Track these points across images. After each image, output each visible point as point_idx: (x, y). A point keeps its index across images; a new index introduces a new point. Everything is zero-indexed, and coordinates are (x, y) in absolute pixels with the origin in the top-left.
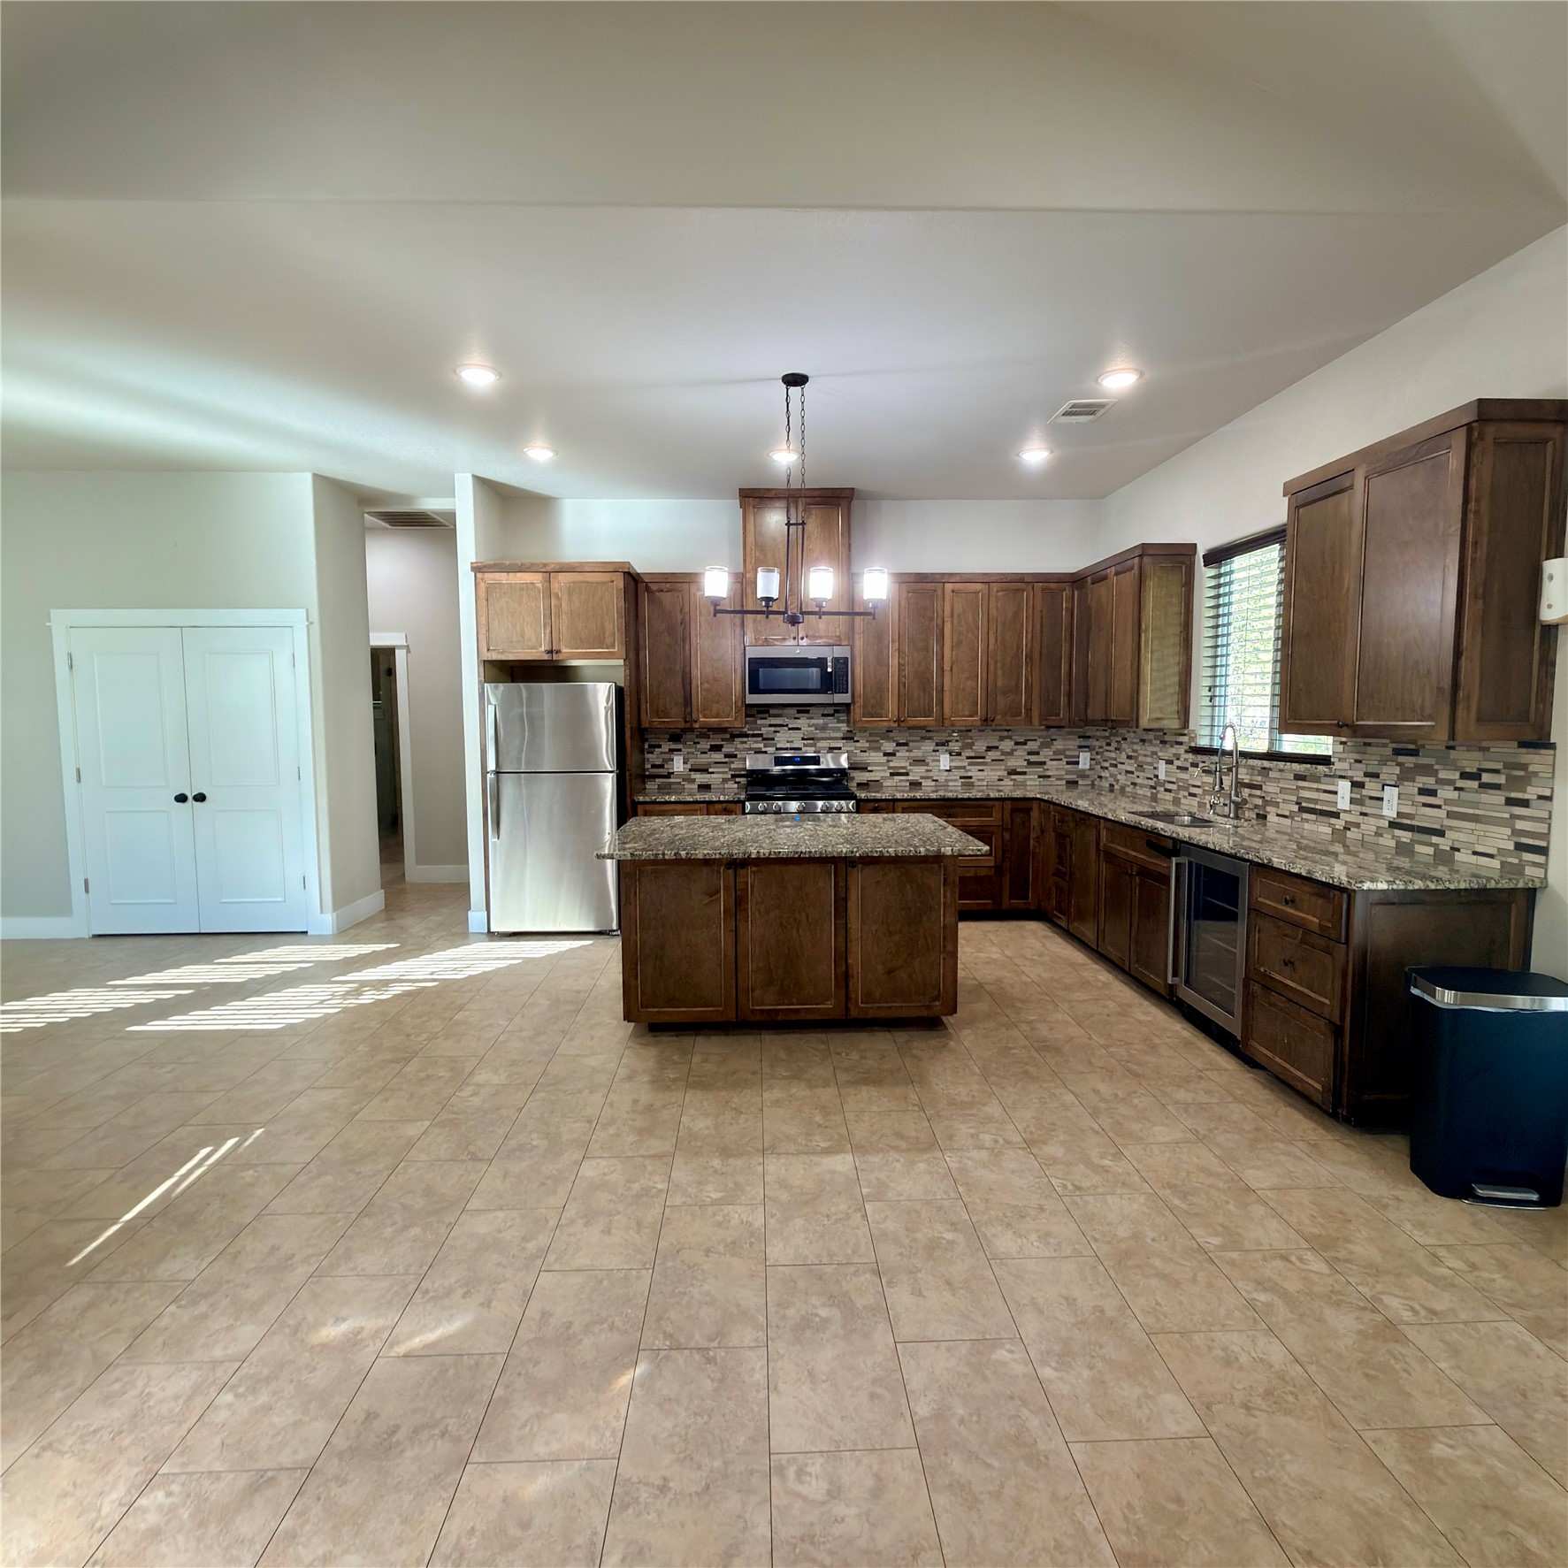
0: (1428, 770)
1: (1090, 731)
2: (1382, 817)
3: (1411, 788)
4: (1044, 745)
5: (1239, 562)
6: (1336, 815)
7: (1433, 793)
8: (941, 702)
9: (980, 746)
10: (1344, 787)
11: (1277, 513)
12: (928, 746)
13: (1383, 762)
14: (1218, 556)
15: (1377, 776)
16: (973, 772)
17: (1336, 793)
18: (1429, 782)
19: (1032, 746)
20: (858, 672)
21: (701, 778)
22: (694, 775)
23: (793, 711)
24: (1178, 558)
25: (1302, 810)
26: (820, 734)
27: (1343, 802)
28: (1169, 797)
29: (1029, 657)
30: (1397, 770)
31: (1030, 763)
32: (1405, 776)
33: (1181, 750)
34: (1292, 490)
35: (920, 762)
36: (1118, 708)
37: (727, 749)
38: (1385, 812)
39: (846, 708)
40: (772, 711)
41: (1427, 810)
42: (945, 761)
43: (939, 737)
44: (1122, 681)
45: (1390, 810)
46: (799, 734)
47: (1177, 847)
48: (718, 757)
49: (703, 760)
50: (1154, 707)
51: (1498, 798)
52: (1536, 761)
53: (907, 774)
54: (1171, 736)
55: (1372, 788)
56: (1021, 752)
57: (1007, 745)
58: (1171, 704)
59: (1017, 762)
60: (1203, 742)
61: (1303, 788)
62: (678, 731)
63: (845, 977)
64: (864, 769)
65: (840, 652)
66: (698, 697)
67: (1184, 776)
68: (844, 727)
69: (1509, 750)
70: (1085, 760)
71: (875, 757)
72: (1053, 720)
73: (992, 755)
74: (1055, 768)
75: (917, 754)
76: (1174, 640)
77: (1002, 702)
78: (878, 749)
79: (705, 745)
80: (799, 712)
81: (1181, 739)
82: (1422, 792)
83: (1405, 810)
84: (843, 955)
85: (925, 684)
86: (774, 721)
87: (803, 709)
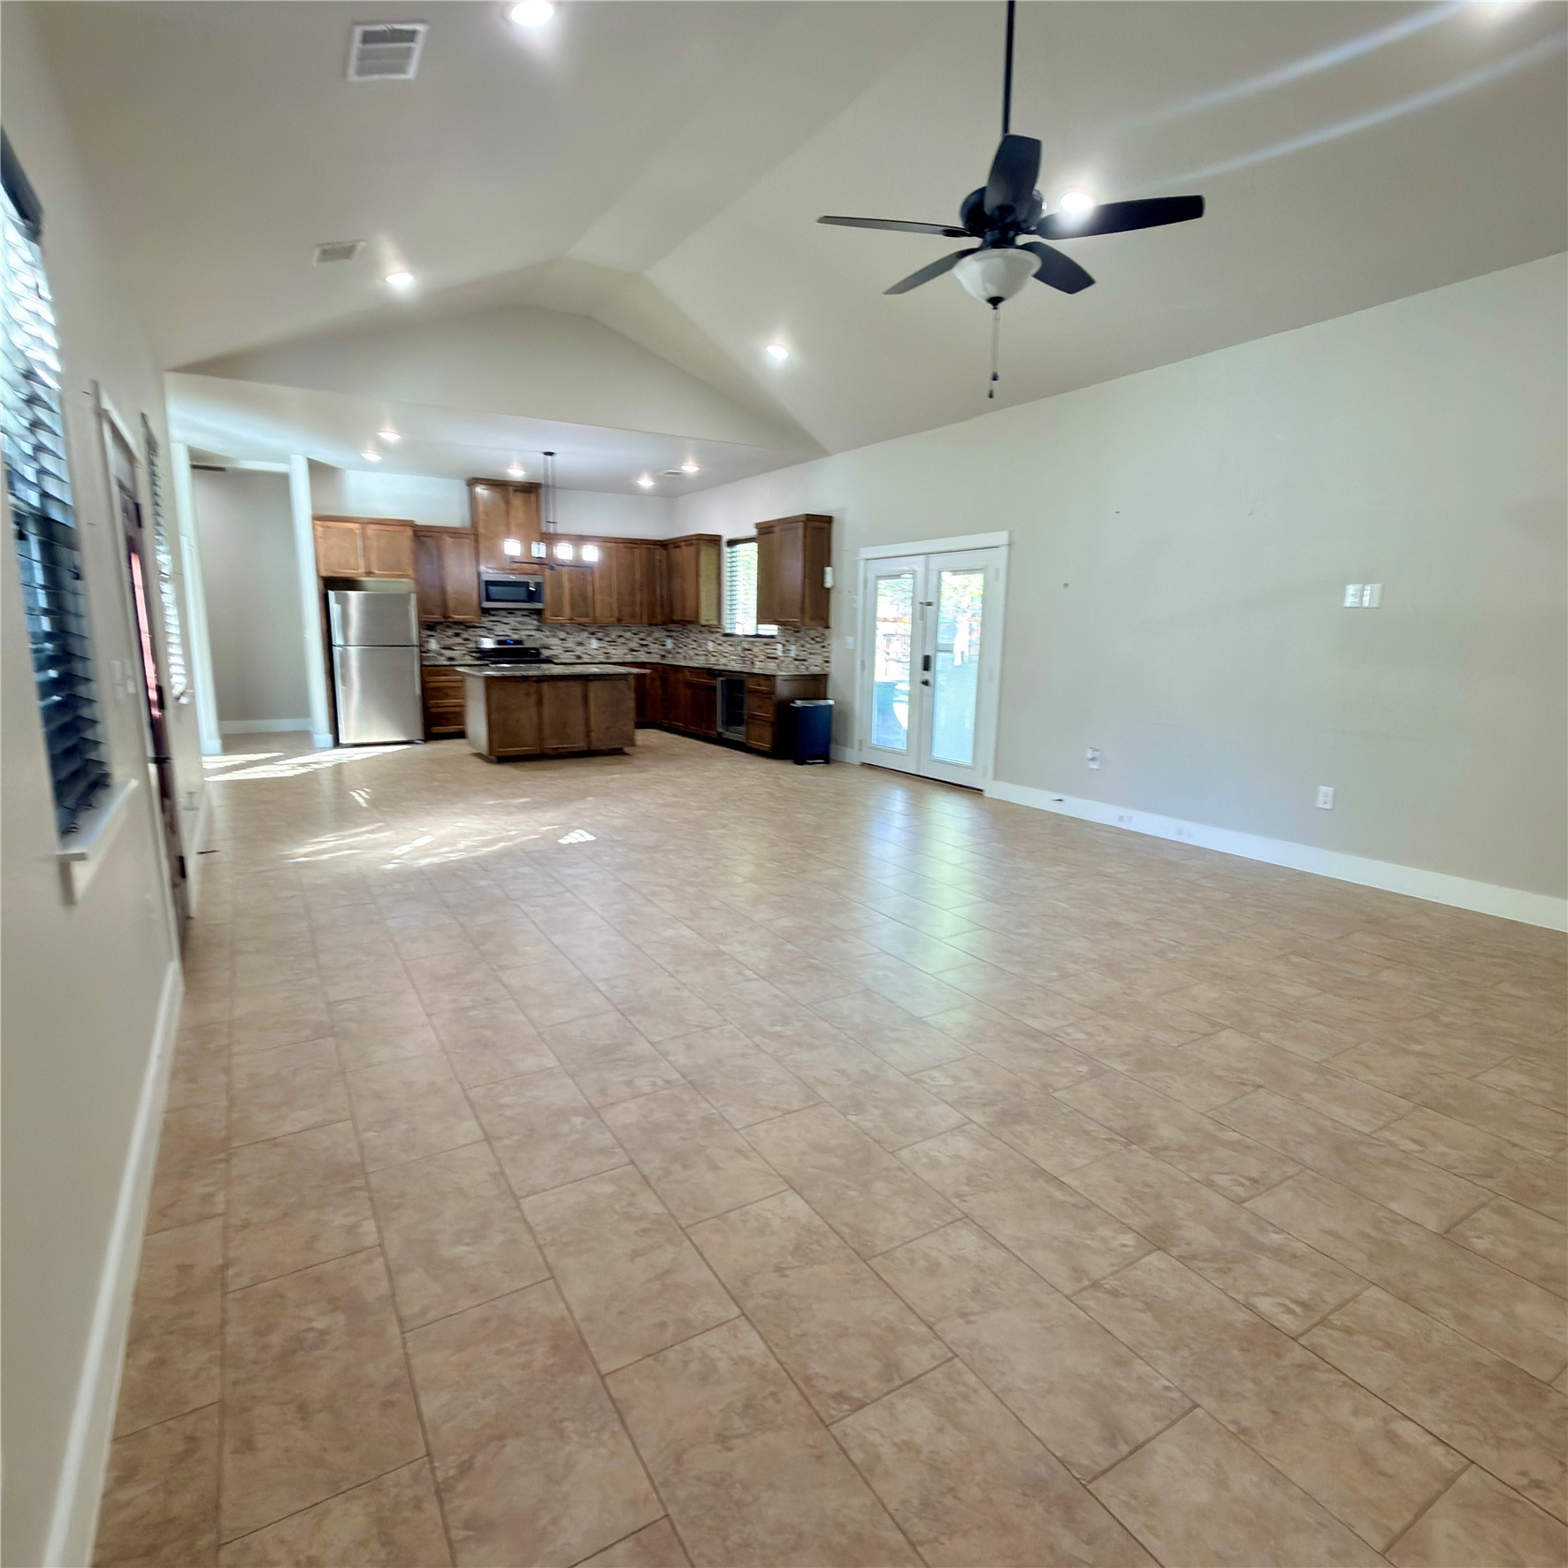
0: (803, 638)
1: (673, 627)
2: (791, 657)
3: (798, 645)
4: (649, 635)
5: (739, 547)
6: (778, 658)
7: (804, 646)
8: (594, 608)
9: (613, 636)
10: (779, 647)
11: (753, 532)
12: (585, 635)
13: (790, 635)
14: (732, 543)
15: (789, 641)
16: (610, 650)
17: (777, 650)
18: (802, 642)
19: (642, 635)
20: (547, 592)
21: (448, 653)
22: (444, 652)
23: (504, 613)
24: (714, 541)
26: (520, 627)
27: (779, 653)
28: (713, 659)
29: (641, 586)
30: (794, 639)
31: (642, 645)
32: (796, 641)
33: (718, 635)
34: (758, 526)
35: (580, 644)
36: (689, 615)
37: (465, 635)
39: (539, 612)
40: (493, 612)
41: (802, 652)
42: (595, 644)
43: (592, 630)
44: (690, 602)
45: (793, 654)
46: (509, 626)
47: (721, 673)
48: (458, 640)
49: (449, 642)
50: (706, 616)
51: (818, 646)
52: (826, 632)
53: (572, 651)
54: (714, 628)
55: (788, 646)
56: (636, 638)
57: (628, 635)
58: (714, 613)
59: (634, 645)
60: (728, 631)
61: (767, 649)
62: (432, 624)
63: (588, 732)
64: (548, 648)
65: (539, 579)
66: (451, 603)
67: (720, 648)
68: (535, 623)
69: (821, 629)
70: (669, 644)
71: (553, 641)
72: (654, 621)
73: (622, 640)
74: (655, 648)
75: (579, 639)
76: (714, 582)
77: (627, 610)
78: (555, 636)
79: (450, 632)
80: (509, 613)
81: (719, 630)
82: (801, 646)
83: (797, 653)
84: (587, 721)
85: (585, 599)
86: (494, 619)
87: (511, 611)
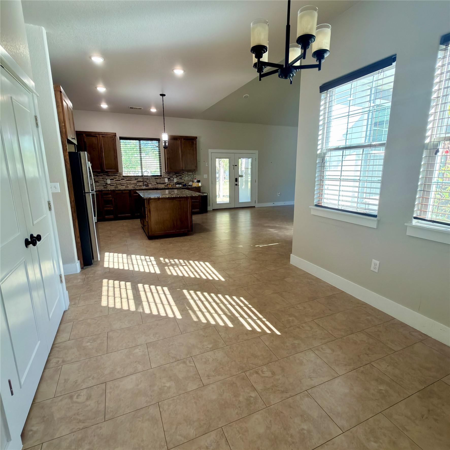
0: (180, 176)
2: (174, 182)
3: (178, 178)
6: (165, 183)
7: (181, 178)
13: (173, 175)
15: (172, 177)
17: (165, 180)
25: (157, 184)
30: (176, 176)
32: (177, 176)
38: (174, 181)
41: (181, 180)
55: (172, 179)
61: (157, 180)
82: (180, 178)
83: (177, 181)
